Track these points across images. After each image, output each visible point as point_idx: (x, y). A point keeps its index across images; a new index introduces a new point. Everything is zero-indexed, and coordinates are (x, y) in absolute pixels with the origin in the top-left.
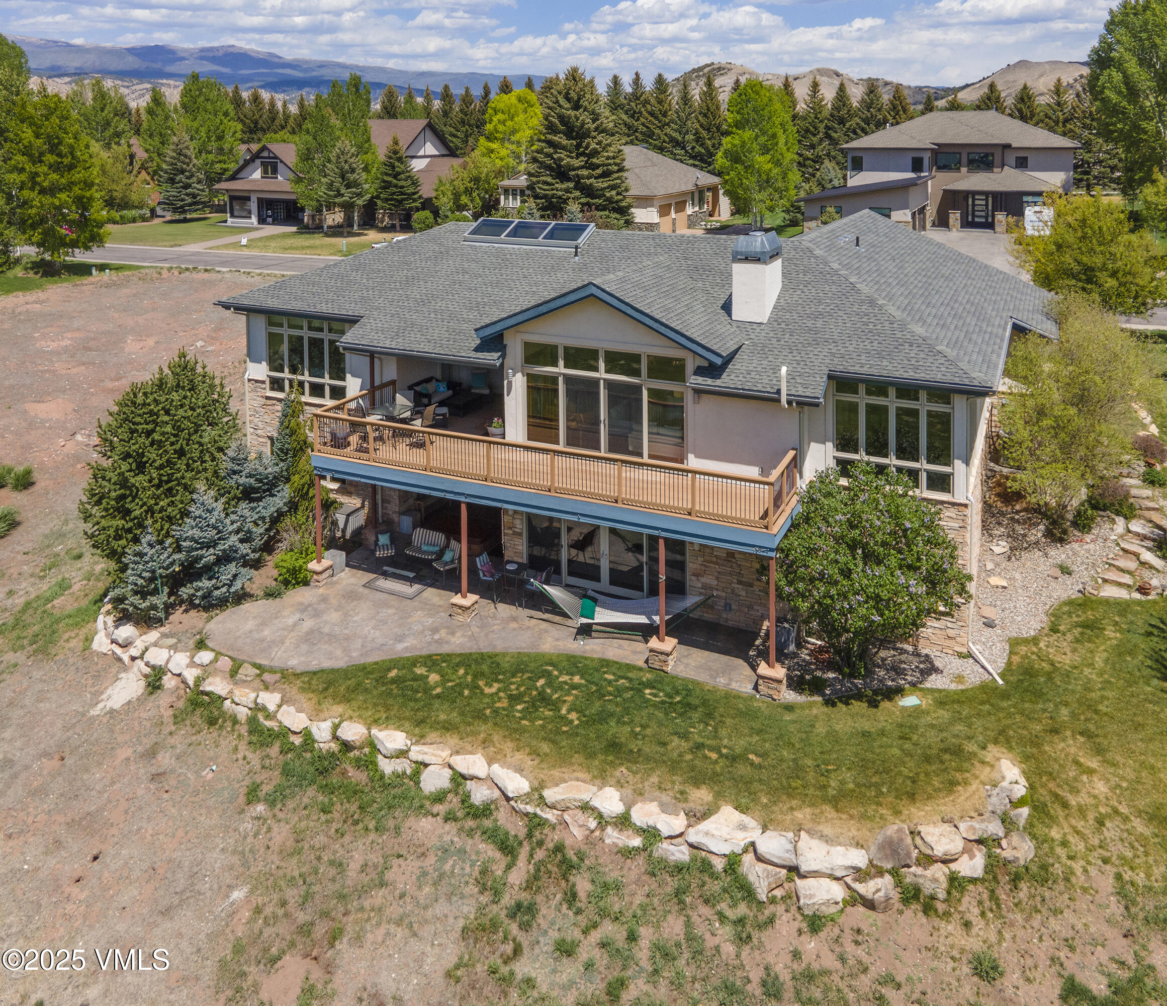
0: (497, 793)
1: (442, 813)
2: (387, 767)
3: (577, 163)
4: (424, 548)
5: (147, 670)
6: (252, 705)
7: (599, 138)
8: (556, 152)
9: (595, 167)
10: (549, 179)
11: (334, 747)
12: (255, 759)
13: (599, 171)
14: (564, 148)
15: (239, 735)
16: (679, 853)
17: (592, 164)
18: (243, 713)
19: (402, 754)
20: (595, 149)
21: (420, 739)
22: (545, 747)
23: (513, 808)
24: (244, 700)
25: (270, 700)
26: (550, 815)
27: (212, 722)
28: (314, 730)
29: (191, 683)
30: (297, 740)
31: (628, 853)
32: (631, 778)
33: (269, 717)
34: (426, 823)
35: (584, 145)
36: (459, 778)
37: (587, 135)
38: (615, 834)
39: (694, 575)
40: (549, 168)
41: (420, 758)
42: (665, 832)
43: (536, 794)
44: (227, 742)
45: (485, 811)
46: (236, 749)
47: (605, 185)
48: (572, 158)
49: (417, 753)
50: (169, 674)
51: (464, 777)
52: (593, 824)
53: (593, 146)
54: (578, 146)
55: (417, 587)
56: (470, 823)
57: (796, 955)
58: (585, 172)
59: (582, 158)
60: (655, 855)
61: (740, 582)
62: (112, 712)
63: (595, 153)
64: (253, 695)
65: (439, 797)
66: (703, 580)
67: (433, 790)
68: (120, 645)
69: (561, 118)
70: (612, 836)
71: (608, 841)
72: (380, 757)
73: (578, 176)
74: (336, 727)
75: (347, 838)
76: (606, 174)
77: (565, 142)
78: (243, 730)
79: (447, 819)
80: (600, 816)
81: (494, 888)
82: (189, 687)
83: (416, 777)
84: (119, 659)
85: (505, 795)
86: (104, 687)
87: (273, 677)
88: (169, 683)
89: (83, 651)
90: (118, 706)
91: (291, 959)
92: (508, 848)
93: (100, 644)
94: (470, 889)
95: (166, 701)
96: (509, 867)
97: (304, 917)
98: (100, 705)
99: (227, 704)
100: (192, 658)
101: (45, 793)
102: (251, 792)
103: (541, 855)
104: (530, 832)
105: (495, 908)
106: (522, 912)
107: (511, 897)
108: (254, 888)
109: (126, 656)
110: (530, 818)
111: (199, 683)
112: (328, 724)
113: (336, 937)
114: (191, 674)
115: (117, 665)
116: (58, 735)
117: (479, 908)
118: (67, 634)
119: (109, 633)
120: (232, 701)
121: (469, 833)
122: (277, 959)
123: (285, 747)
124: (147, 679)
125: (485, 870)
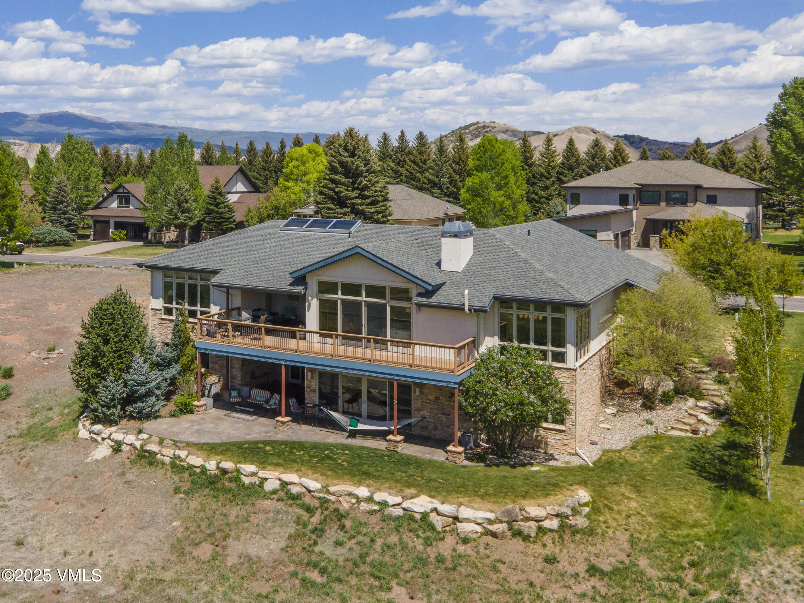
0: (304, 490)
1: (276, 499)
2: (246, 480)
3: (352, 194)
4: (258, 398)
5: (113, 444)
6: (172, 456)
7: (370, 177)
8: (337, 187)
9: (366, 197)
10: (332, 206)
11: (217, 472)
12: (176, 478)
13: (369, 200)
14: (343, 184)
15: (166, 470)
16: (399, 512)
17: (363, 195)
18: (167, 460)
19: (254, 474)
20: (366, 185)
21: (264, 468)
22: (329, 473)
23: (313, 496)
24: (168, 454)
25: (183, 454)
26: (332, 498)
27: (151, 464)
28: (207, 465)
29: (138, 447)
30: (198, 471)
31: (371, 513)
32: (374, 484)
33: (181, 461)
34: (267, 503)
35: (358, 182)
36: (284, 484)
37: (360, 174)
38: (365, 505)
39: (416, 410)
40: (331, 198)
41: (264, 476)
42: (391, 503)
43: (325, 489)
44: (160, 472)
45: (298, 497)
46: (165, 474)
47: (374, 210)
48: (349, 191)
49: (262, 474)
50: (125, 445)
51: (287, 484)
52: (354, 501)
53: (365, 182)
54: (353, 183)
55: (254, 417)
56: (290, 502)
57: (454, 550)
58: (358, 201)
59: (356, 191)
60: (386, 513)
61: (443, 414)
62: (96, 460)
63: (366, 188)
64: (172, 452)
65: (274, 492)
66: (421, 413)
67: (271, 489)
68: (95, 434)
69: (341, 163)
70: (364, 506)
71: (361, 508)
72: (242, 476)
73: (353, 203)
74: (218, 464)
75: (227, 507)
76: (374, 203)
77: (343, 180)
78: (169, 467)
79: (278, 500)
80: (357, 498)
81: (304, 524)
82: (137, 449)
83: (262, 486)
84: (96, 440)
85: (309, 490)
86: (90, 452)
87: (182, 445)
88: (125, 448)
89: (74, 438)
90: (99, 458)
91: (205, 544)
92: (311, 511)
93: (84, 435)
94: (291, 524)
95: (125, 456)
96: (311, 517)
97: (209, 531)
98: (90, 458)
99: (159, 456)
100: (137, 437)
101: (72, 488)
102: (176, 490)
103: (327, 513)
104: (322, 505)
105: (304, 530)
106: (318, 531)
107: (313, 527)
108: (183, 522)
109: (99, 439)
110: (321, 499)
111: (142, 447)
112: (214, 462)
113: (226, 537)
114: (138, 443)
115: (94, 443)
116: (71, 469)
117: (296, 531)
118: (61, 433)
119: (88, 429)
120: (162, 455)
121: (290, 505)
122: (198, 544)
123: (191, 474)
124: (112, 447)
125: (298, 518)
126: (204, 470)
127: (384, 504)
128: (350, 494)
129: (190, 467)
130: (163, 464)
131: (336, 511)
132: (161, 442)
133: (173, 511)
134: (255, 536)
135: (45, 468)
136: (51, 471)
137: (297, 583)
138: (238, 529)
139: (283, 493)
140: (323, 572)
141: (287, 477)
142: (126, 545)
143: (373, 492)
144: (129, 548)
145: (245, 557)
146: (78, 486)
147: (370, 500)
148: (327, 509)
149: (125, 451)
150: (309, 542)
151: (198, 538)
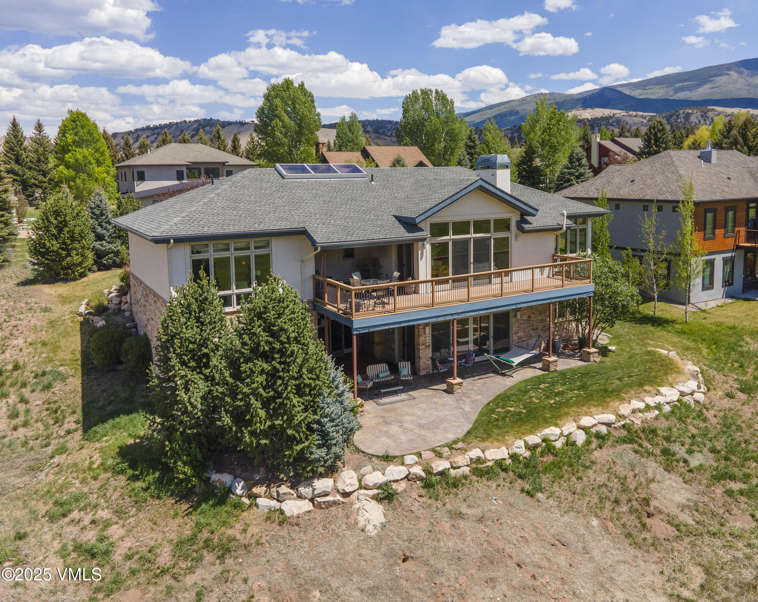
0: (604, 427)
2: (559, 445)
4: (381, 375)
6: (468, 463)
12: (502, 483)
15: (477, 481)
16: (667, 409)
19: (561, 434)
23: (614, 428)
25: (475, 453)
28: (515, 451)
30: (508, 463)
31: (656, 418)
33: (483, 462)
34: (596, 454)
36: (588, 430)
38: (649, 414)
41: (568, 432)
43: (618, 416)
44: (479, 488)
50: (394, 484)
51: (591, 428)
52: (641, 415)
57: (715, 416)
60: (664, 412)
62: (385, 524)
64: (467, 457)
68: (326, 495)
71: (648, 418)
72: (553, 443)
74: (525, 442)
78: (474, 478)
81: (650, 454)
82: (420, 479)
83: (570, 443)
84: (335, 503)
85: (608, 425)
86: (351, 521)
87: (460, 445)
88: (400, 487)
89: (281, 523)
90: (383, 520)
91: (648, 521)
92: (631, 441)
93: (300, 508)
94: (643, 460)
95: (415, 495)
96: (641, 445)
97: (624, 508)
98: (370, 527)
99: (453, 472)
100: (403, 464)
101: (438, 572)
102: (528, 493)
103: (642, 435)
104: (629, 431)
105: (658, 458)
106: (666, 452)
107: (658, 451)
108: (596, 516)
109: (339, 497)
110: (624, 426)
111: (428, 471)
112: (521, 443)
113: (646, 502)
114: (418, 470)
115: (333, 508)
116: (378, 555)
117: (657, 462)
118: (229, 532)
119: (300, 497)
120: (454, 468)
121: (613, 446)
122: (644, 525)
123: (505, 470)
124: (375, 498)
125: (636, 452)
126: (514, 457)
127: (658, 407)
128: (634, 412)
129: (499, 463)
130: (465, 477)
131: (644, 431)
132: (439, 455)
133: (571, 514)
134: (653, 486)
135: (335, 583)
136: (355, 578)
137: (744, 499)
138: (636, 489)
139: (593, 439)
140: (732, 478)
141: (586, 421)
142: (611, 579)
143: (643, 401)
144: (620, 580)
145: (683, 508)
146: (441, 564)
147: (648, 408)
148: (636, 432)
149: (405, 491)
150: (682, 464)
151: (631, 521)
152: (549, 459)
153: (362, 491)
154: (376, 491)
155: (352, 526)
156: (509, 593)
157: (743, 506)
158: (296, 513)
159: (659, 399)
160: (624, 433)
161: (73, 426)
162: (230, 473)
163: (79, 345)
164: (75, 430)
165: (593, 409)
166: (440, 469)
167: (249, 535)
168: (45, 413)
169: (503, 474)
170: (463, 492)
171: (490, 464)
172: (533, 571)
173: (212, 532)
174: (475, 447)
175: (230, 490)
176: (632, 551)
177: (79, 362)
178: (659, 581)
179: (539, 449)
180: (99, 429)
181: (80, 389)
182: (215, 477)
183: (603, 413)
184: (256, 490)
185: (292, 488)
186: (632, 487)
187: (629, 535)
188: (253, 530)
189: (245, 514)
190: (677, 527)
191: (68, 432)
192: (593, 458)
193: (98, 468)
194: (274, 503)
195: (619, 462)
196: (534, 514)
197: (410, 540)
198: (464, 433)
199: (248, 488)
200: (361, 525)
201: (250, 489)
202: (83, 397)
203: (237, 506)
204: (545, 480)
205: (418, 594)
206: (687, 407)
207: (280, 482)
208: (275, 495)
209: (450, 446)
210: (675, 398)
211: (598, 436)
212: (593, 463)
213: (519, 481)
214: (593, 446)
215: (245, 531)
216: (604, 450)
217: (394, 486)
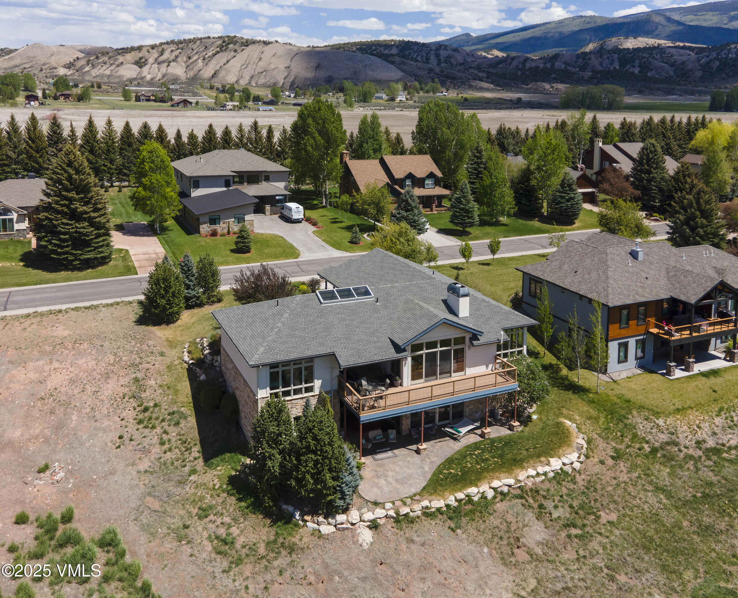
0: (507, 487)
1: (500, 501)
4: (378, 438)
6: (422, 509)
11: (457, 503)
16: (551, 475)
18: (419, 513)
19: (478, 492)
21: (479, 486)
22: (504, 470)
23: (514, 488)
25: (425, 503)
26: (523, 484)
27: (412, 522)
28: (450, 503)
29: (395, 515)
30: (446, 509)
31: (543, 481)
33: (430, 508)
34: (498, 505)
36: (496, 490)
42: (547, 472)
43: (517, 481)
45: (509, 493)
49: (481, 490)
51: (497, 488)
52: (533, 480)
56: (508, 498)
57: (583, 480)
60: (548, 478)
64: (419, 506)
65: (495, 497)
67: (492, 496)
68: (343, 524)
70: (538, 480)
72: (473, 497)
74: (455, 497)
78: (423, 518)
79: (502, 501)
80: (532, 477)
81: (530, 507)
82: (393, 518)
83: (484, 497)
84: (347, 528)
85: (510, 486)
86: (355, 539)
87: (417, 497)
88: (381, 522)
89: (319, 538)
90: (372, 540)
91: (516, 551)
92: (522, 497)
93: (329, 530)
94: (526, 511)
95: (389, 527)
96: (527, 501)
97: (505, 542)
98: (364, 544)
99: (411, 514)
100: (384, 508)
101: (397, 572)
102: (452, 529)
103: (530, 494)
104: (522, 491)
105: (535, 510)
106: (541, 506)
107: (536, 506)
108: (487, 546)
109: (349, 526)
110: (519, 487)
111: (397, 513)
112: (452, 498)
113: (518, 539)
114: (392, 513)
115: (346, 531)
116: (368, 560)
117: (533, 512)
118: (293, 540)
119: (329, 524)
120: (413, 512)
121: (510, 500)
122: (513, 554)
123: (441, 514)
124: (368, 527)
125: (523, 505)
126: (448, 506)
127: (545, 474)
128: (528, 477)
129: (439, 510)
130: (418, 517)
131: (531, 490)
132: (405, 504)
133: (474, 544)
134: (525, 529)
135: (346, 573)
136: (356, 572)
137: (576, 540)
138: (515, 530)
139: (499, 495)
140: (575, 526)
141: (496, 483)
142: (486, 583)
143: (536, 470)
144: (490, 583)
145: (539, 543)
146: (399, 568)
147: (538, 474)
148: (526, 491)
149: (384, 524)
150: (548, 515)
151: (506, 550)
152: (469, 507)
153: (362, 523)
154: (369, 523)
155: (356, 542)
156: (432, 586)
157: (574, 545)
158: (327, 533)
159: (547, 469)
160: (518, 492)
161: (197, 455)
162: (292, 506)
163: (189, 389)
164: (199, 457)
165: (502, 475)
166: (404, 513)
167: (303, 542)
168: (179, 442)
169: (440, 516)
170: (416, 526)
171: (433, 510)
172: (446, 576)
173: (285, 539)
174: (425, 499)
175: (293, 516)
176: (502, 567)
177: (192, 405)
178: (511, 585)
179: (464, 501)
180: (214, 461)
181: (196, 426)
182: (284, 507)
183: (508, 478)
184: (306, 518)
185: (325, 518)
186: (513, 529)
187: (502, 559)
188: (305, 540)
189: (301, 530)
190: (531, 555)
191: (195, 459)
192: (495, 508)
193: (218, 489)
194: (315, 526)
195: (510, 512)
196: (453, 543)
197: (385, 554)
198: (421, 488)
199: (302, 515)
200: (360, 542)
201: (303, 517)
202: (199, 433)
203: (297, 525)
204: (464, 520)
205: (386, 583)
206: (566, 473)
207: (318, 515)
208: (316, 521)
209: (411, 498)
210: (559, 468)
211: (502, 493)
212: (495, 511)
213: (449, 521)
214: (497, 500)
215: (301, 540)
216: (504, 502)
217: (379, 521)
